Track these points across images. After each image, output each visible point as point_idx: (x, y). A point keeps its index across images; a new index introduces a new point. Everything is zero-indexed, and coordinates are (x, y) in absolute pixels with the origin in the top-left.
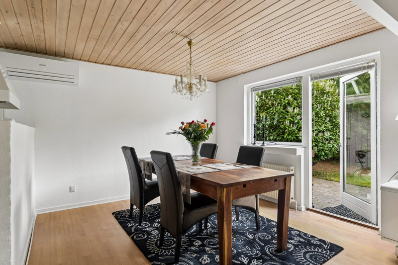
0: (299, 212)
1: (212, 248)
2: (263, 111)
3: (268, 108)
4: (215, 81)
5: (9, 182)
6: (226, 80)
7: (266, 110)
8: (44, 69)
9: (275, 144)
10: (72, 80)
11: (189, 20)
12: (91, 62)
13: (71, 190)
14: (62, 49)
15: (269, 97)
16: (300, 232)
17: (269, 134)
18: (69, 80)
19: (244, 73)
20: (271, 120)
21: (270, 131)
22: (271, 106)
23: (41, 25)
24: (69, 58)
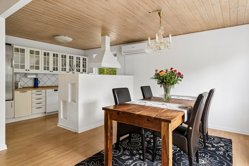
8: (133, 49)
10: (144, 52)
18: (141, 52)
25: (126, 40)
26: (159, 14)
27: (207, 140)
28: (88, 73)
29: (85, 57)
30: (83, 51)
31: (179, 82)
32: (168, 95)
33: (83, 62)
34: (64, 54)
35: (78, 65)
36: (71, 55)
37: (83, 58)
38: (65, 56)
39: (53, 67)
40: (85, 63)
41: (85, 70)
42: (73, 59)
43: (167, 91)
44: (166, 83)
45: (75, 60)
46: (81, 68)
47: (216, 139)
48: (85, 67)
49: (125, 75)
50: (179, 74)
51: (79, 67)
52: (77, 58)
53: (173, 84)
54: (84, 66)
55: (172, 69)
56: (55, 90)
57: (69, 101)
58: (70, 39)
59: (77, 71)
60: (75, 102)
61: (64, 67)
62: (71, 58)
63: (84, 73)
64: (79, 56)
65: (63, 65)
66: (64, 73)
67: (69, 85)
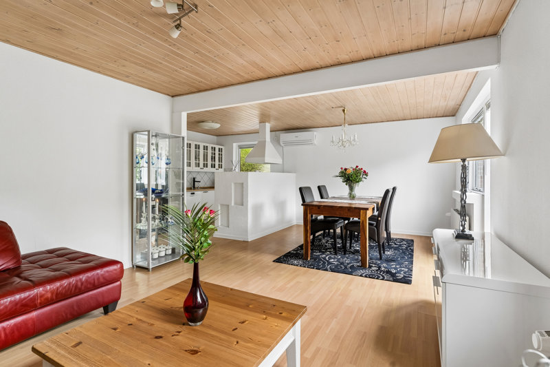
5: (248, 193)
8: (297, 139)
10: (311, 143)
12: (325, 127)
18: (308, 143)
25: (287, 127)
26: (344, 111)
27: (391, 240)
28: (225, 170)
29: (221, 147)
30: (216, 137)
31: (363, 179)
32: (353, 193)
33: (219, 154)
34: (198, 143)
35: (213, 158)
36: (206, 145)
37: (219, 149)
38: (199, 146)
41: (222, 165)
43: (351, 189)
44: (352, 181)
45: (210, 151)
46: (217, 163)
47: (398, 240)
48: (222, 162)
49: (283, 172)
50: (365, 172)
51: (215, 160)
52: (212, 148)
53: (358, 182)
54: (220, 160)
55: (357, 167)
56: (192, 194)
57: (233, 204)
58: (217, 126)
59: (212, 167)
60: (243, 205)
61: (197, 162)
62: (206, 148)
63: (220, 169)
64: (214, 146)
65: (196, 158)
66: (198, 169)
67: (233, 185)
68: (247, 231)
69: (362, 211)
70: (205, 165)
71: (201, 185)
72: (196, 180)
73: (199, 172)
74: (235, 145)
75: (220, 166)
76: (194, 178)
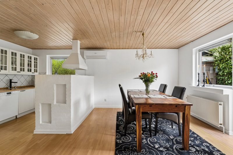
0: (226, 134)
1: (145, 136)
2: (223, 63)
3: (227, 61)
4: (177, 48)
5: (71, 93)
6: (183, 47)
7: (225, 62)
8: (96, 55)
9: (214, 86)
10: (105, 57)
11: (137, 25)
12: (112, 49)
13: (105, 100)
14: (101, 46)
15: (227, 53)
16: (210, 145)
17: (228, 79)
19: (192, 41)
20: (229, 69)
21: (228, 77)
22: (229, 59)
23: (90, 40)
24: (105, 49)
26: (143, 34)
28: (40, 74)
29: (36, 57)
30: (31, 50)
33: (35, 62)
34: (14, 51)
35: (29, 65)
36: (23, 54)
37: (35, 58)
38: (16, 54)
39: (1, 66)
40: (37, 62)
41: (37, 70)
42: (24, 57)
44: (148, 82)
45: (26, 59)
46: (33, 68)
48: (37, 68)
51: (31, 66)
52: (28, 57)
54: (36, 66)
55: (152, 72)
56: (8, 93)
57: (55, 103)
58: (35, 36)
59: (28, 71)
60: (65, 103)
61: (14, 66)
62: (22, 56)
63: (35, 73)
64: (30, 55)
65: (12, 64)
66: (14, 72)
67: (55, 86)
68: (70, 125)
69: (187, 107)
70: (22, 70)
71: (18, 85)
72: (13, 81)
73: (15, 75)
74: (48, 57)
75: (36, 71)
76: (11, 80)
